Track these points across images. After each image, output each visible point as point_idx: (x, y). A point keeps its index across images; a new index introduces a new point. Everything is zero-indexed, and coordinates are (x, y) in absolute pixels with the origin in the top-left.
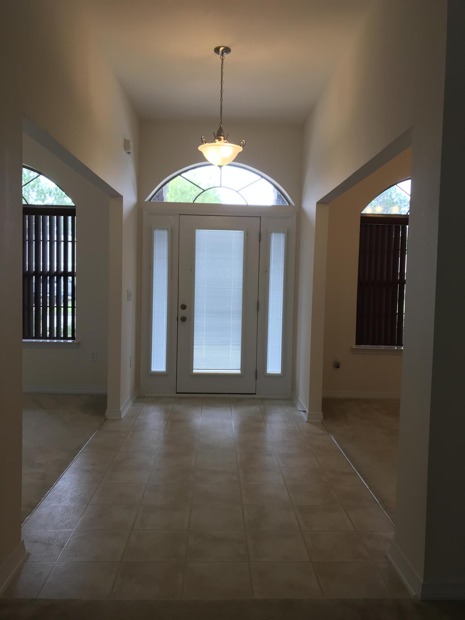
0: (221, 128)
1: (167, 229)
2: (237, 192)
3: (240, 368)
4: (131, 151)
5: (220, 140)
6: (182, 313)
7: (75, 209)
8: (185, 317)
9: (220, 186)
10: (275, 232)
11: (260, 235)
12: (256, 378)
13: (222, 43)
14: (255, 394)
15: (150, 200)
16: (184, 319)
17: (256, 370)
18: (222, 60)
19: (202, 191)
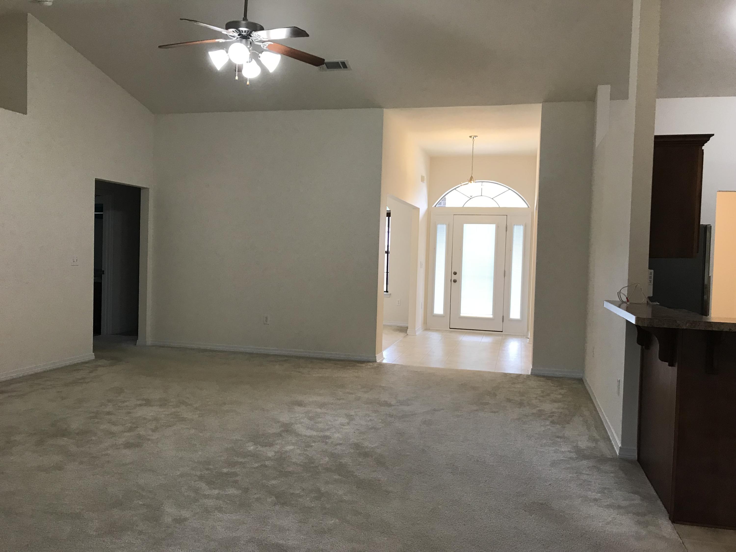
0: (472, 176)
1: (446, 224)
2: (492, 199)
3: (492, 314)
4: (425, 181)
5: (471, 182)
6: (454, 277)
7: (390, 213)
8: (456, 280)
9: (481, 195)
10: (516, 225)
11: (506, 228)
12: (503, 322)
13: (473, 134)
14: (502, 332)
15: (435, 206)
16: (455, 281)
17: (503, 316)
18: (473, 141)
19: (470, 199)
